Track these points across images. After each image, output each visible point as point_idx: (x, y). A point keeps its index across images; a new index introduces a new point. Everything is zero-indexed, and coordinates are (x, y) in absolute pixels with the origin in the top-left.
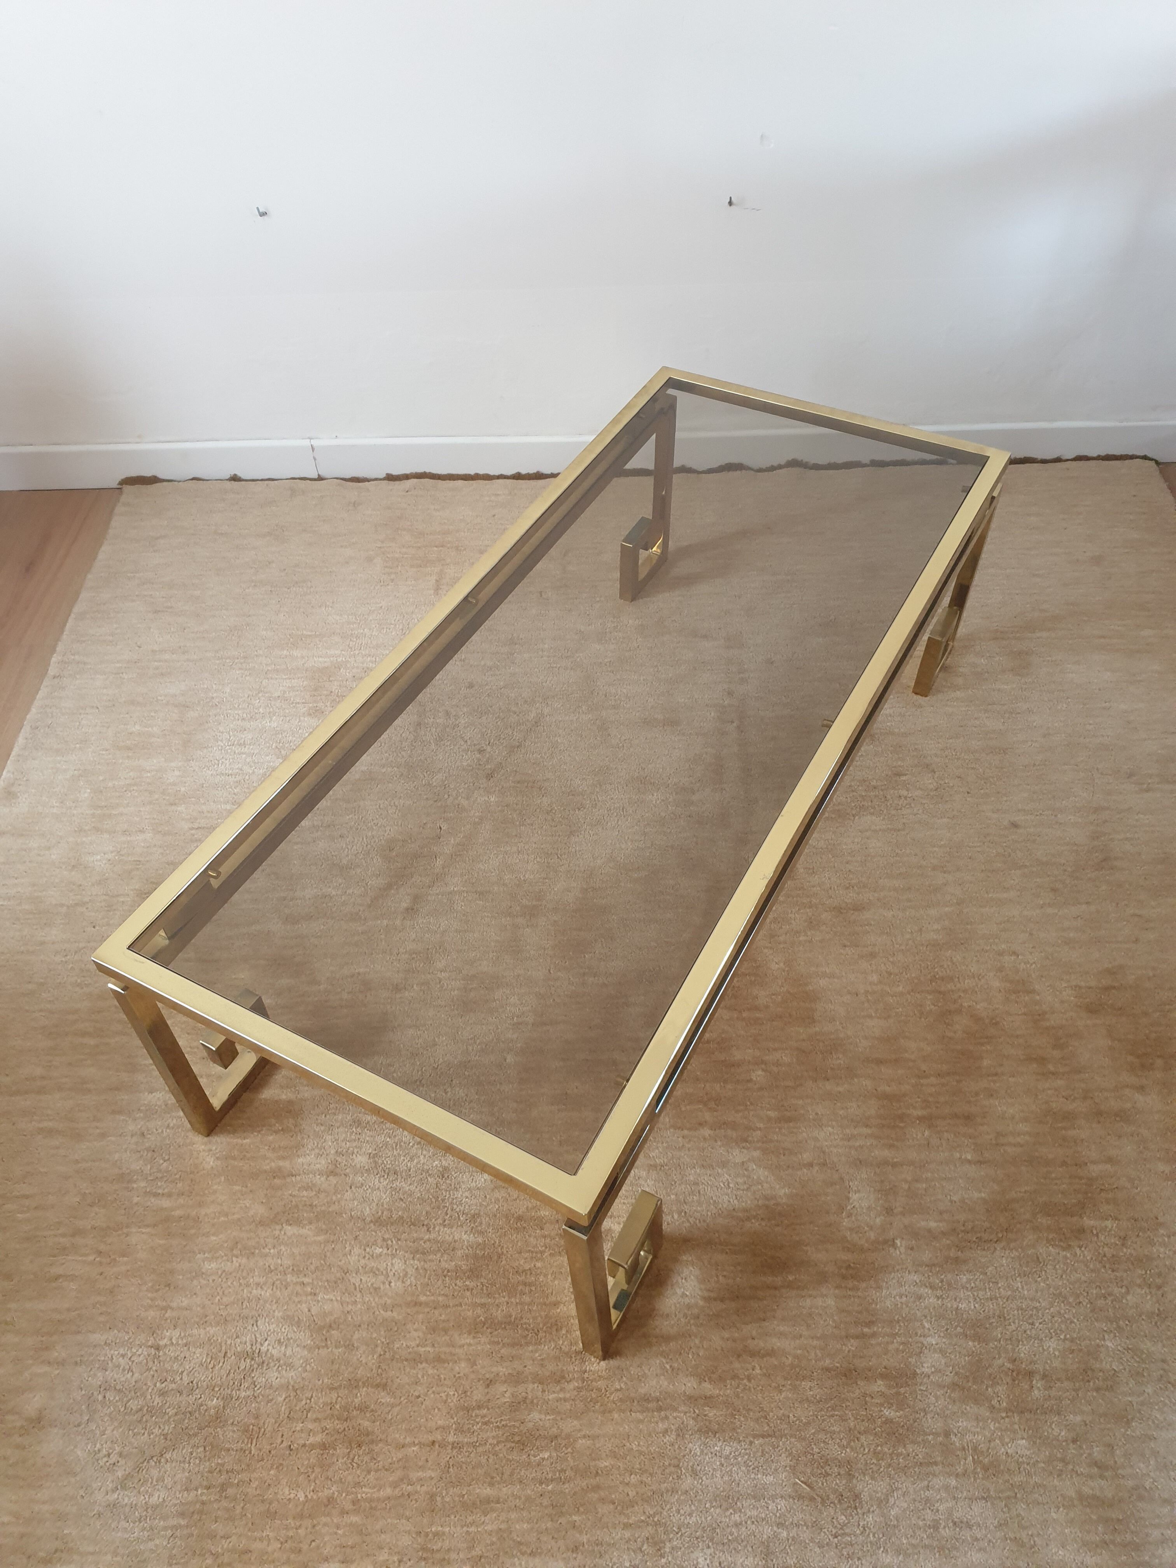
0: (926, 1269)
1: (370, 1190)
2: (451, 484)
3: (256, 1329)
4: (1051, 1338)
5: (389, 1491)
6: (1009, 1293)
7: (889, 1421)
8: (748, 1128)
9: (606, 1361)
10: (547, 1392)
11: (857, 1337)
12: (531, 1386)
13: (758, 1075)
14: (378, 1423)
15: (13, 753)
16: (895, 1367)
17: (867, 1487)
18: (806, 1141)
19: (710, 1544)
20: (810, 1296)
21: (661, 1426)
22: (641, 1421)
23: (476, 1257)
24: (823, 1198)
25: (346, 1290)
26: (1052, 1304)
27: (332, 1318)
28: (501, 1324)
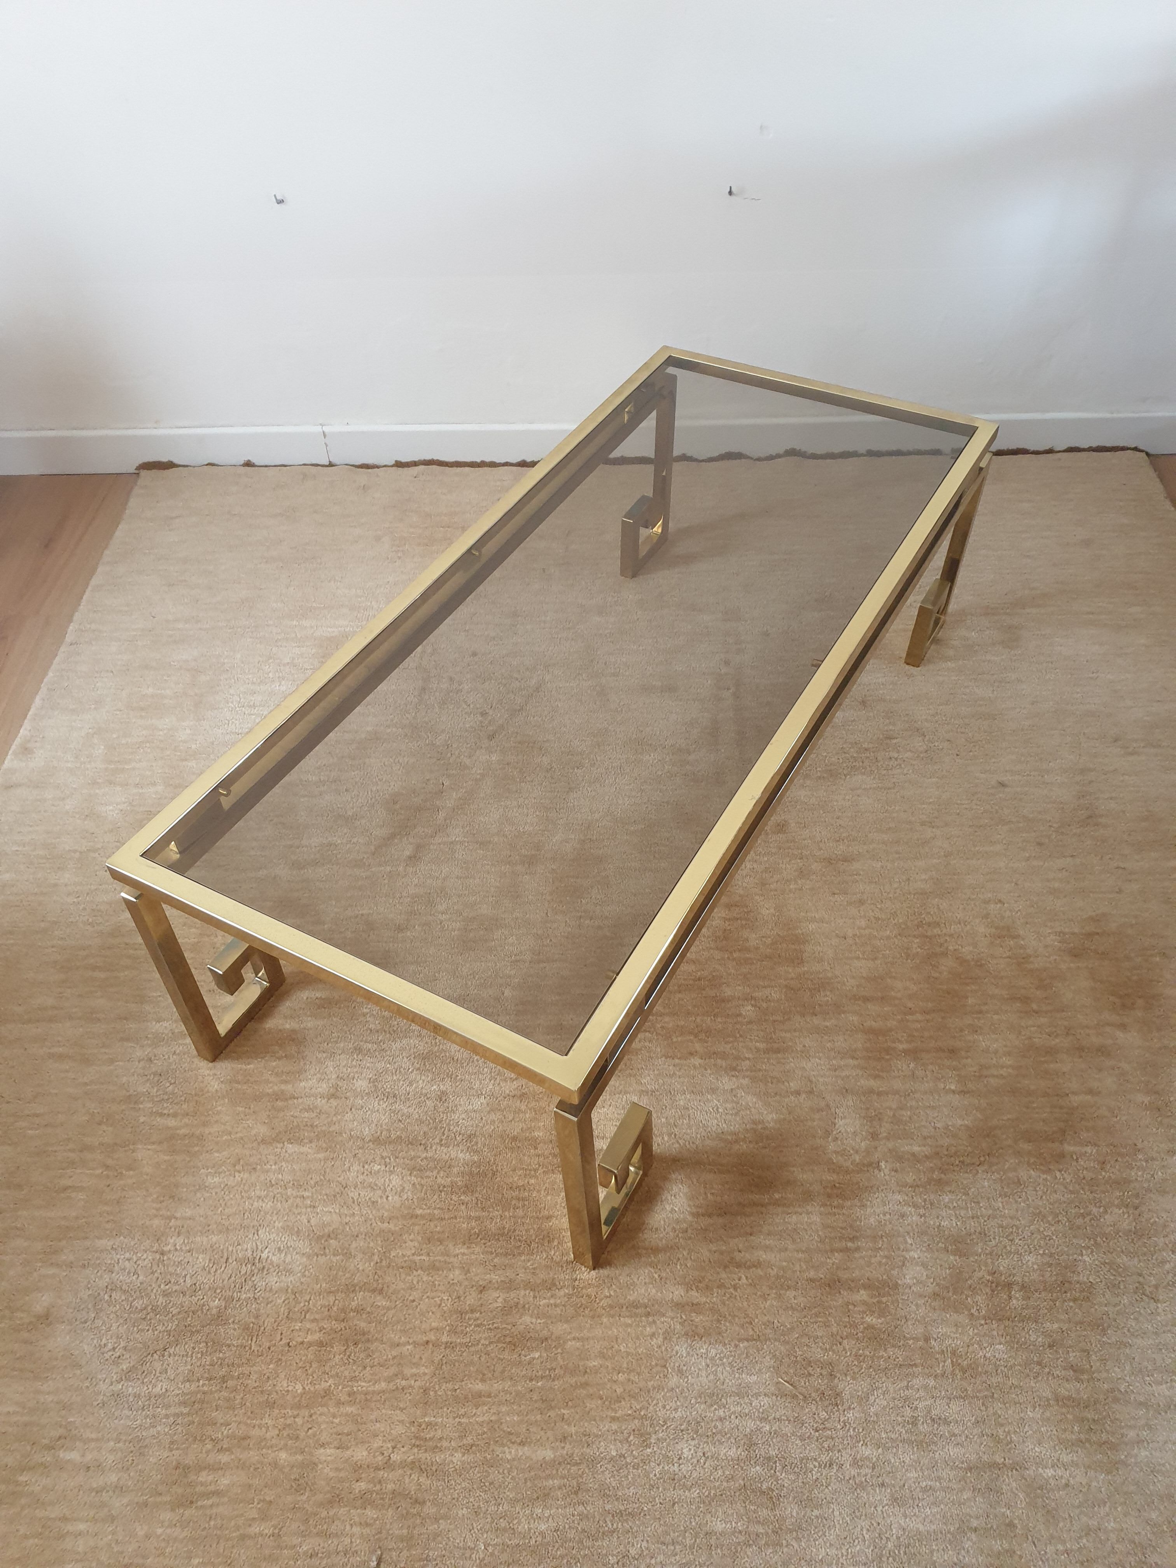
0: (910, 1189)
1: (369, 1112)
2: (459, 470)
3: (257, 1238)
4: (1031, 1253)
5: (383, 1385)
6: (990, 1212)
7: (870, 1327)
8: (737, 1058)
9: (597, 1271)
10: (538, 1298)
11: (841, 1251)
12: (522, 1293)
14: (374, 1324)
15: (30, 713)
16: (878, 1278)
17: (847, 1387)
18: (794, 1071)
19: (695, 1436)
20: (796, 1213)
21: (649, 1330)
22: (630, 1325)
23: (471, 1174)
24: (809, 1123)
25: (345, 1203)
26: (1032, 1222)
27: (331, 1229)
28: (495, 1235)
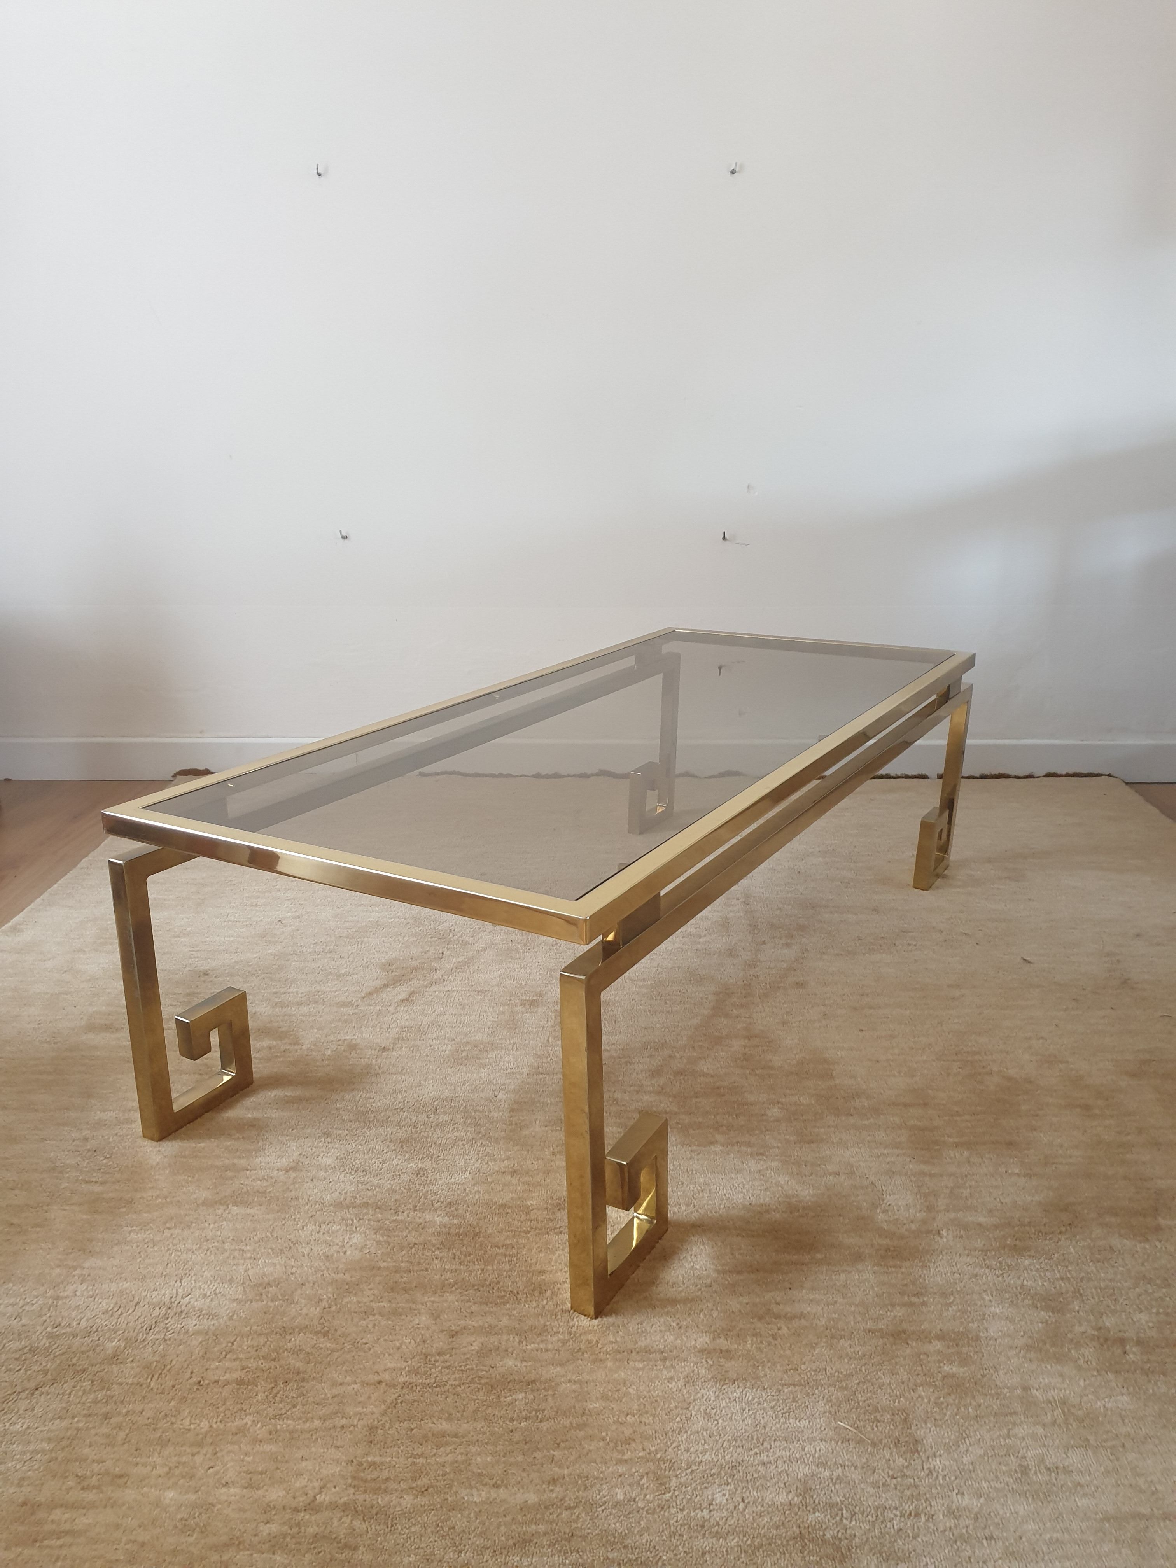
0: (980, 1253)
1: (333, 1182)
3: (179, 1284)
4: (1141, 1312)
5: (317, 1423)
6: (1083, 1274)
7: (951, 1376)
8: (764, 1147)
9: (599, 1319)
10: (524, 1343)
11: (904, 1305)
12: (505, 1337)
13: (774, 1111)
14: (313, 1364)
16: (953, 1330)
17: (929, 1434)
18: (830, 1157)
19: (730, 1480)
20: (844, 1271)
21: (666, 1374)
22: (643, 1369)
23: (448, 1234)
24: (853, 1198)
25: (293, 1256)
26: (1136, 1285)
27: (272, 1278)
28: (474, 1286)
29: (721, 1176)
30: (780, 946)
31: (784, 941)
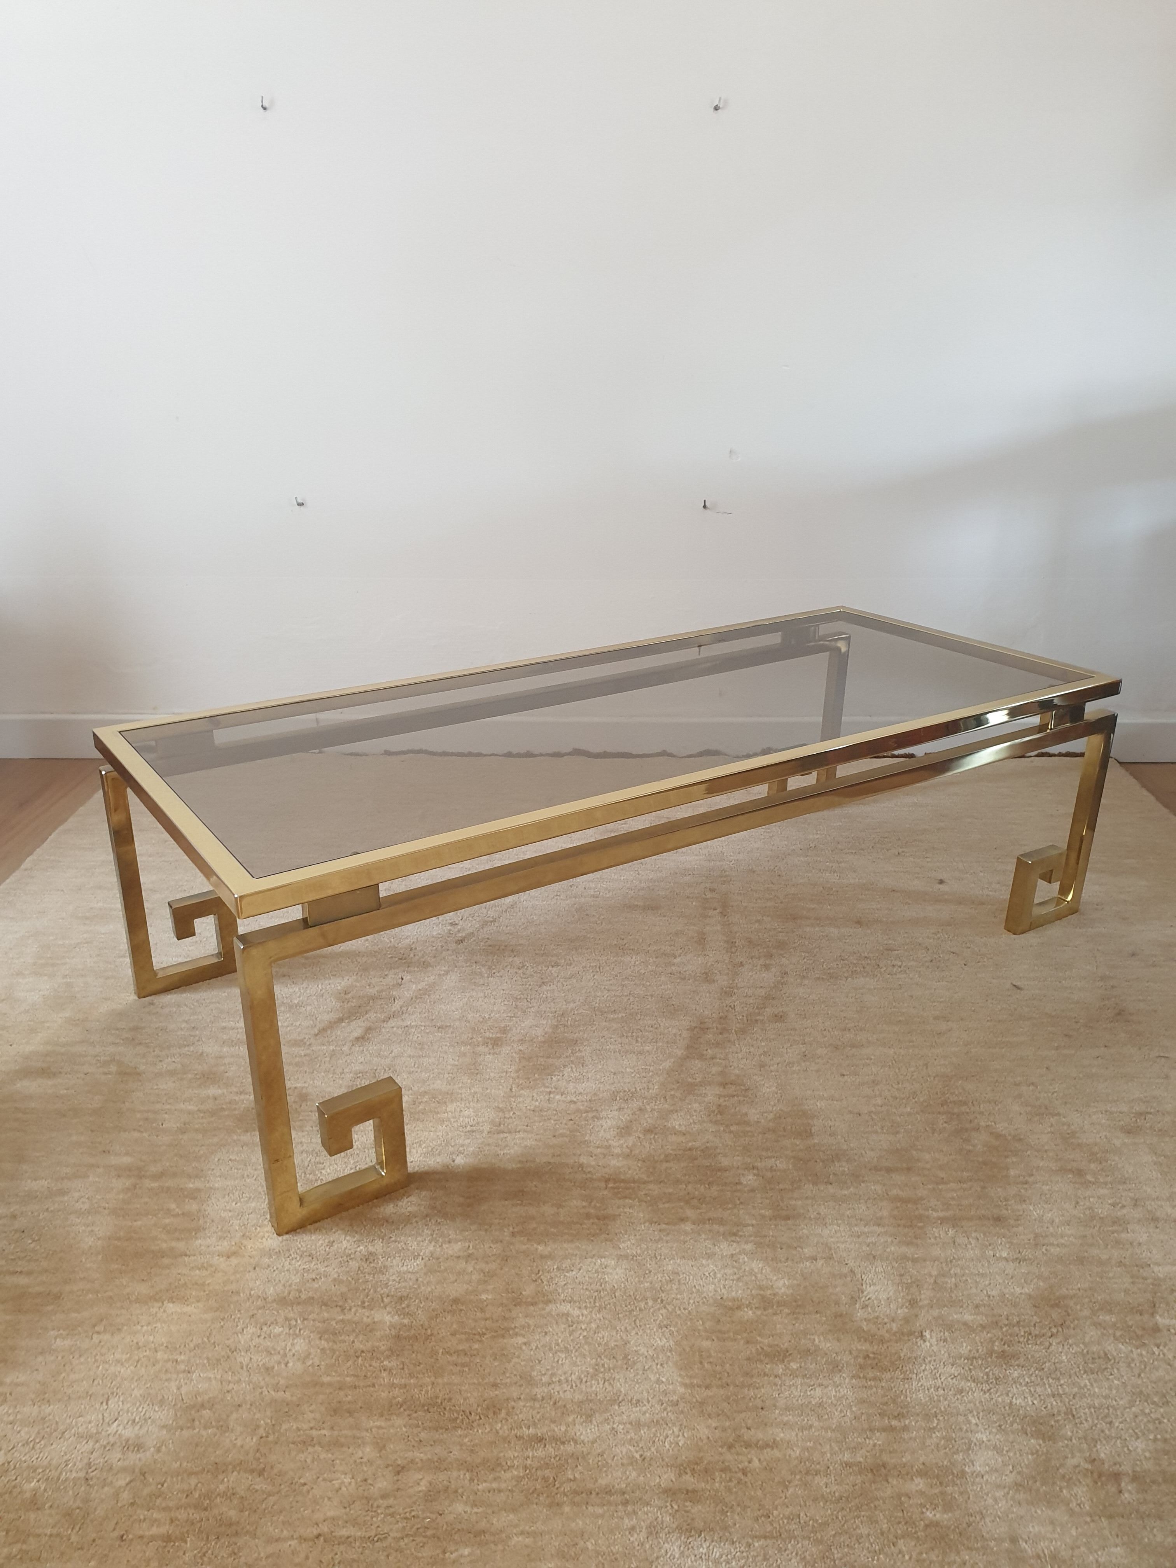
0: (966, 1361)
1: (277, 1272)
3: (106, 1407)
4: (1138, 1438)
6: (1075, 1390)
7: (933, 1524)
8: (738, 1224)
10: (476, 1481)
11: (884, 1430)
12: (455, 1474)
13: (749, 1179)
14: (247, 1513)
16: (937, 1464)
18: (808, 1237)
20: (820, 1385)
21: (627, 1523)
22: (602, 1516)
23: (398, 1337)
24: (831, 1290)
25: (230, 1368)
26: (1132, 1404)
27: (206, 1397)
28: (423, 1406)
29: (690, 1263)
30: (758, 968)
31: (762, 961)
